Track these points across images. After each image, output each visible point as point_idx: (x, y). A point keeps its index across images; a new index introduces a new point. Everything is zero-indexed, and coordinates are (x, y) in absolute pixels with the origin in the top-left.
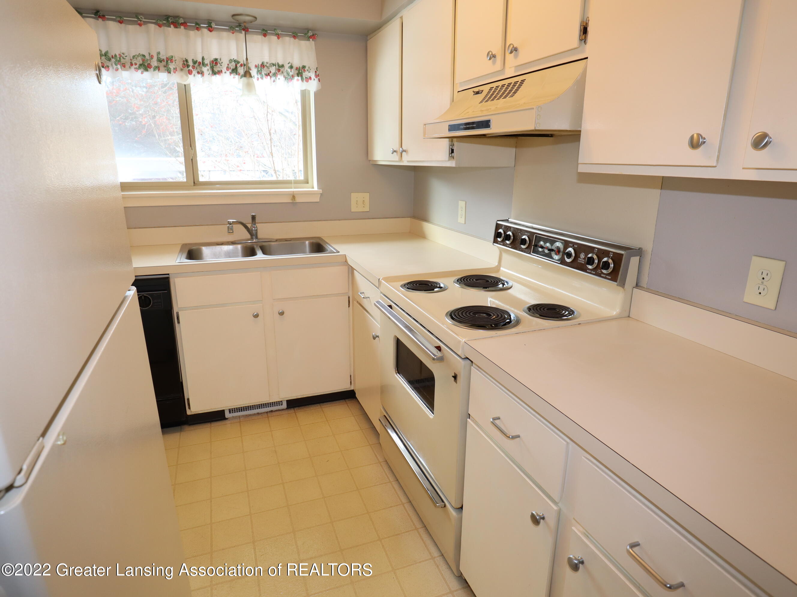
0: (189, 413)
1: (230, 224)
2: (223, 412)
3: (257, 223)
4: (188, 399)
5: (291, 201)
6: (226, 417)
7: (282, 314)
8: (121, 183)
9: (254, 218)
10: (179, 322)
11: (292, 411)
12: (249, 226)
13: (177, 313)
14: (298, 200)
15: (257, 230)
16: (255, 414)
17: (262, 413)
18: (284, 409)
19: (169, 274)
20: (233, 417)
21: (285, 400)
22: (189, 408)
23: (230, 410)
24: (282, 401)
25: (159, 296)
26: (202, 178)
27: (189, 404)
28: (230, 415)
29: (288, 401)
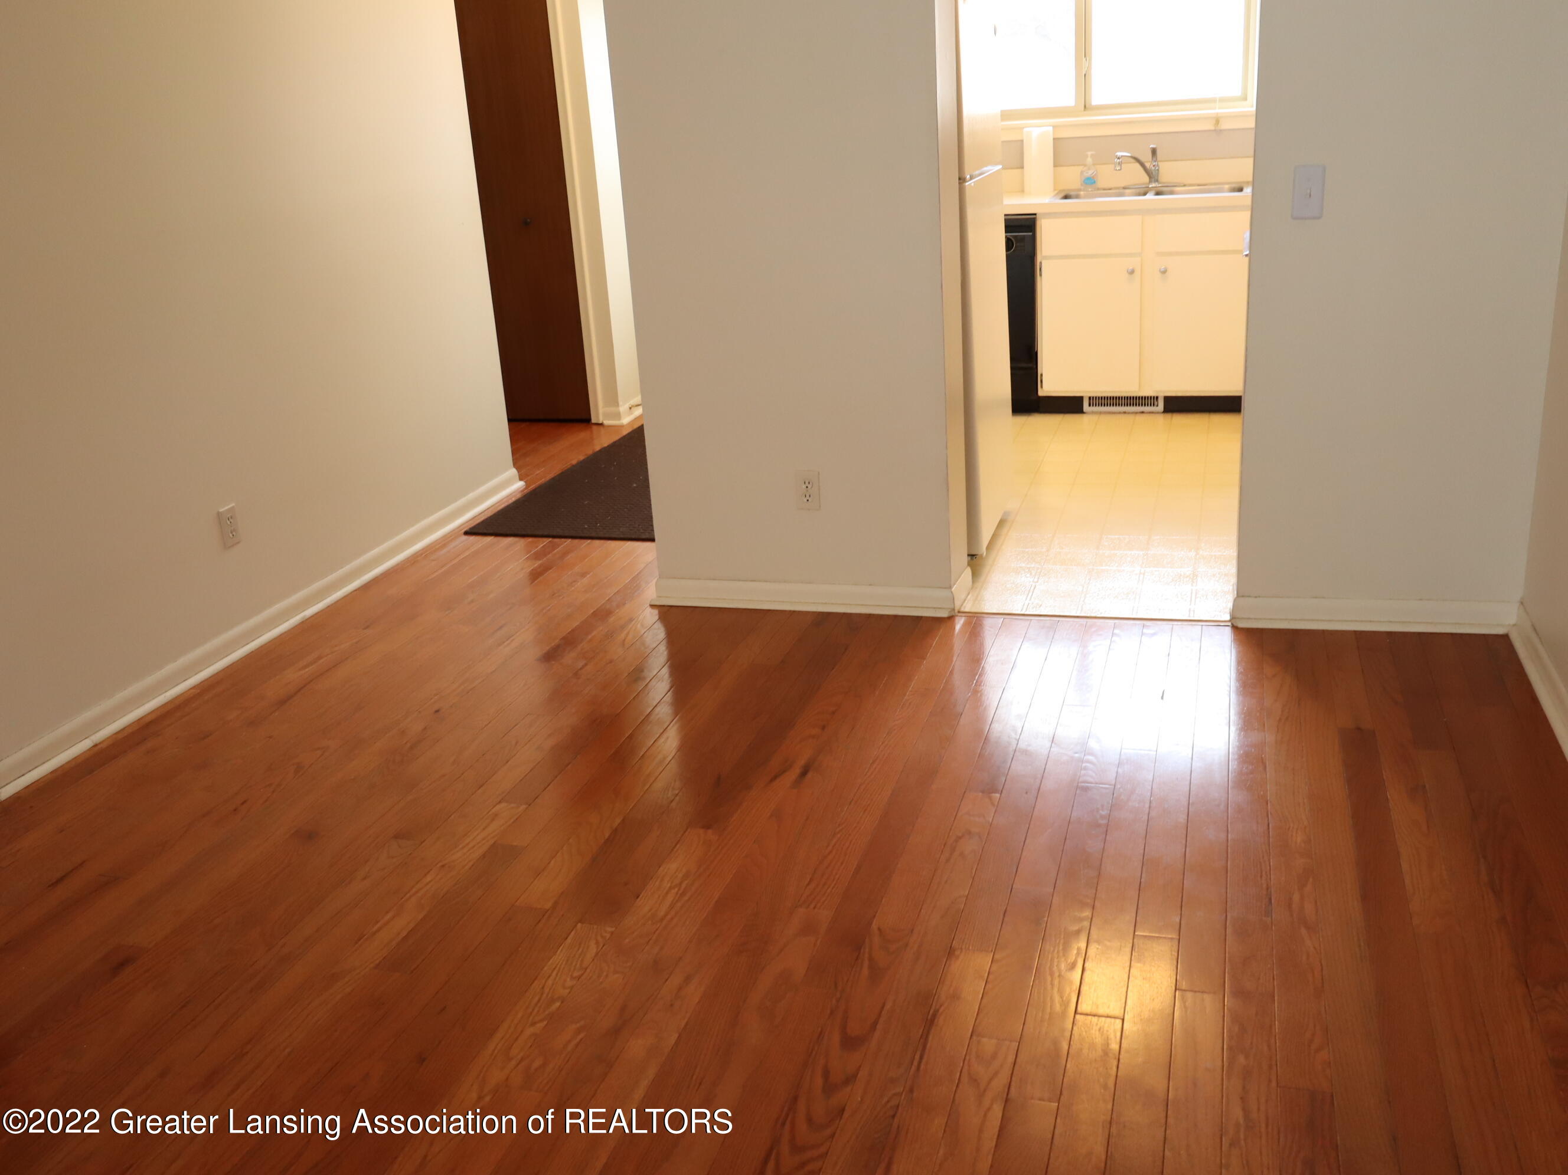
0: (1041, 393)
1: (1119, 158)
2: (1080, 399)
3: (1161, 161)
4: (1042, 375)
5: (1212, 128)
6: (1085, 410)
7: (1164, 272)
8: (1002, 111)
9: (1154, 152)
10: (1041, 275)
11: (1169, 416)
12: (1148, 165)
13: (1041, 263)
14: (1225, 125)
15: (1158, 170)
16: (1120, 413)
17: (1129, 413)
18: (1158, 413)
19: (1035, 214)
20: (1093, 413)
21: (1161, 395)
22: (1042, 387)
23: (1090, 398)
24: (1157, 398)
25: (1023, 238)
26: (1096, 100)
27: (1041, 381)
28: (1090, 405)
29: (1167, 399)
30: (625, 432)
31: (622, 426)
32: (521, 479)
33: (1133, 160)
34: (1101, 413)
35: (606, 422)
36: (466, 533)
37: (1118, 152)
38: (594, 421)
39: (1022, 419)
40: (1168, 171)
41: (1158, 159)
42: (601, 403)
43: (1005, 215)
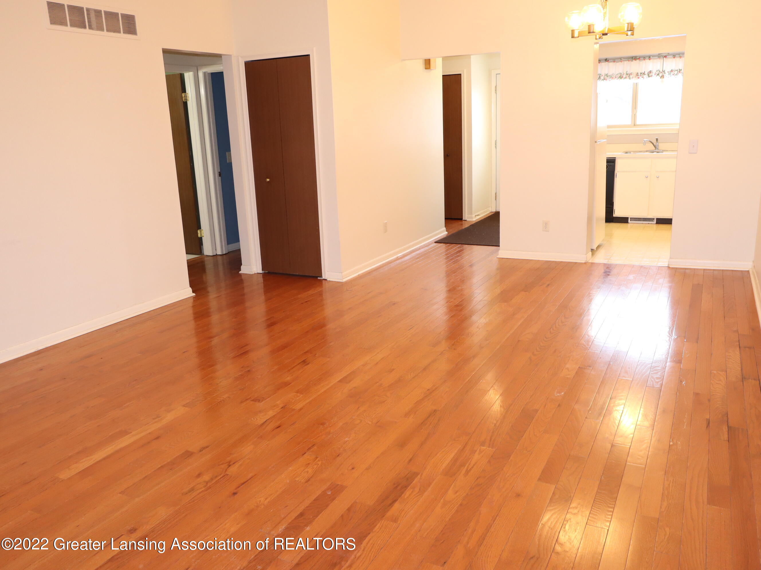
0: (614, 216)
1: (645, 141)
2: (627, 218)
4: (615, 210)
6: (629, 222)
7: (658, 177)
9: (657, 140)
10: (616, 177)
11: (657, 225)
12: (655, 144)
13: (617, 173)
15: (658, 145)
16: (641, 223)
17: (644, 224)
18: (654, 224)
19: (615, 158)
20: (631, 223)
21: (655, 218)
22: (614, 214)
23: (631, 218)
24: (654, 219)
25: (611, 165)
26: (638, 122)
27: (615, 212)
28: (631, 221)
29: (657, 219)
30: (474, 223)
31: (473, 221)
32: (447, 231)
33: (650, 142)
34: (634, 223)
35: (468, 220)
36: (435, 242)
37: (645, 139)
38: (463, 219)
39: (608, 224)
40: (661, 146)
41: (658, 142)
42: (466, 214)
43: (607, 158)
